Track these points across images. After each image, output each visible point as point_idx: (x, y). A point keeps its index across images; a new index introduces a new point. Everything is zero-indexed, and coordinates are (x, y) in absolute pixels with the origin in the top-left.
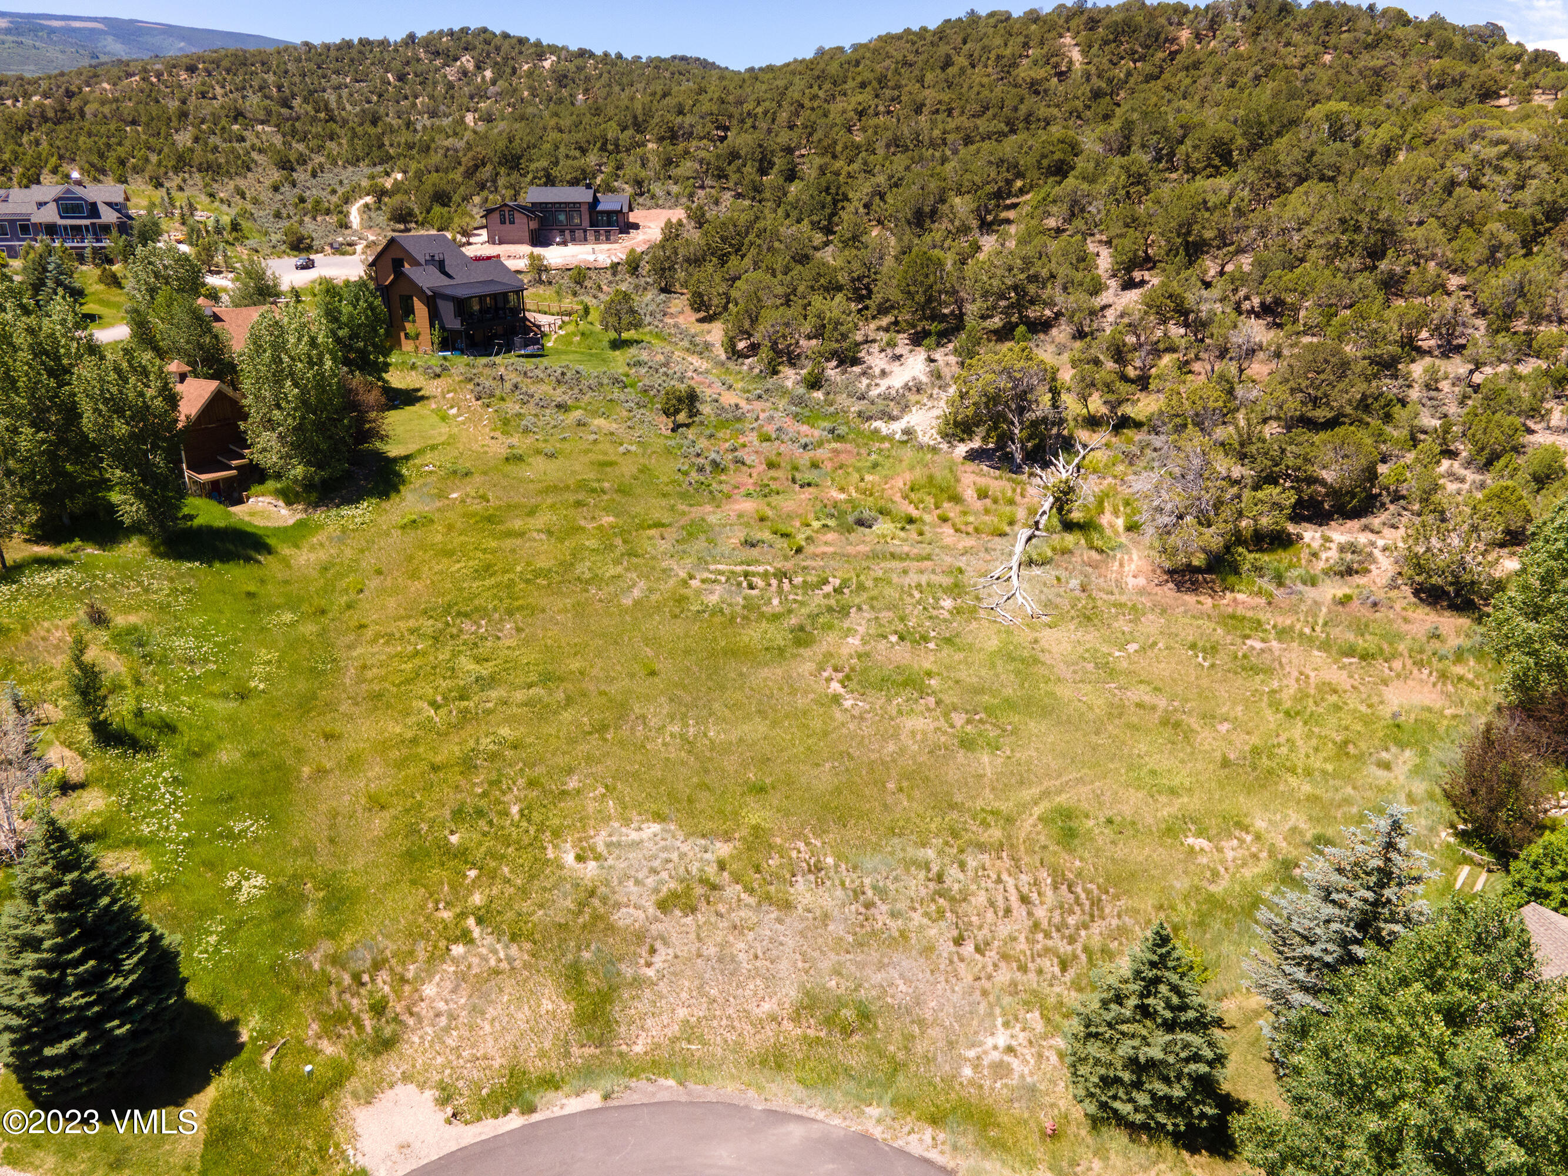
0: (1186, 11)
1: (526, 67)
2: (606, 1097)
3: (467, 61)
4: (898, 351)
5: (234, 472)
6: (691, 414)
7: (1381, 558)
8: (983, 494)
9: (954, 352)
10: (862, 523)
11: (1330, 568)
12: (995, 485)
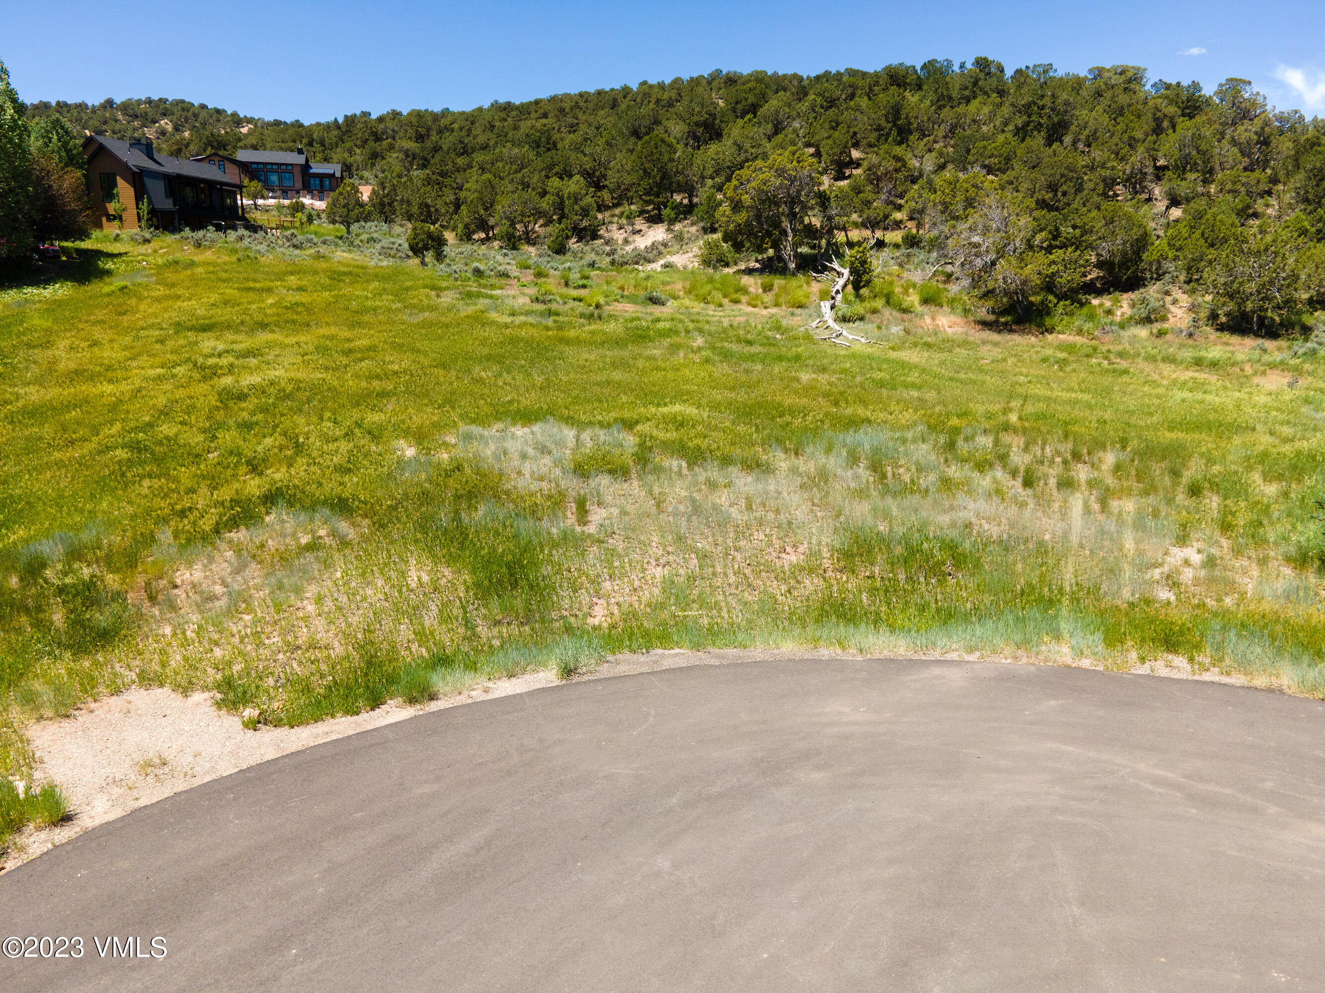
2: (568, 671)
3: (165, 124)
4: (638, 227)
6: (440, 257)
7: (1173, 309)
8: (767, 288)
9: (692, 224)
10: (654, 301)
11: (1131, 318)
12: (778, 282)
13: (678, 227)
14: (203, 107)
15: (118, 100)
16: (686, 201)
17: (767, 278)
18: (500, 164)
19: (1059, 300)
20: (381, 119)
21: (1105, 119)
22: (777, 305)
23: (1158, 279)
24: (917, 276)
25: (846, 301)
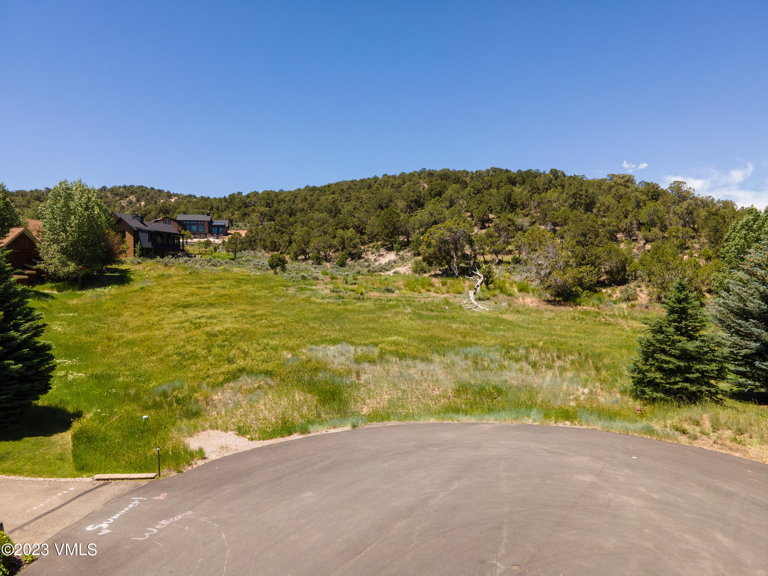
0: (468, 173)
1: (162, 201)
2: (354, 426)
3: (133, 198)
4: (381, 253)
6: (284, 269)
7: (640, 294)
8: (444, 284)
9: (409, 252)
10: (389, 291)
11: (620, 298)
12: (449, 281)
13: (401, 253)
14: (152, 189)
15: (109, 187)
16: (406, 240)
17: (444, 279)
18: (312, 222)
19: (584, 290)
20: (248, 196)
21: (613, 201)
22: (448, 292)
23: (635, 280)
24: (517, 278)
25: (482, 290)
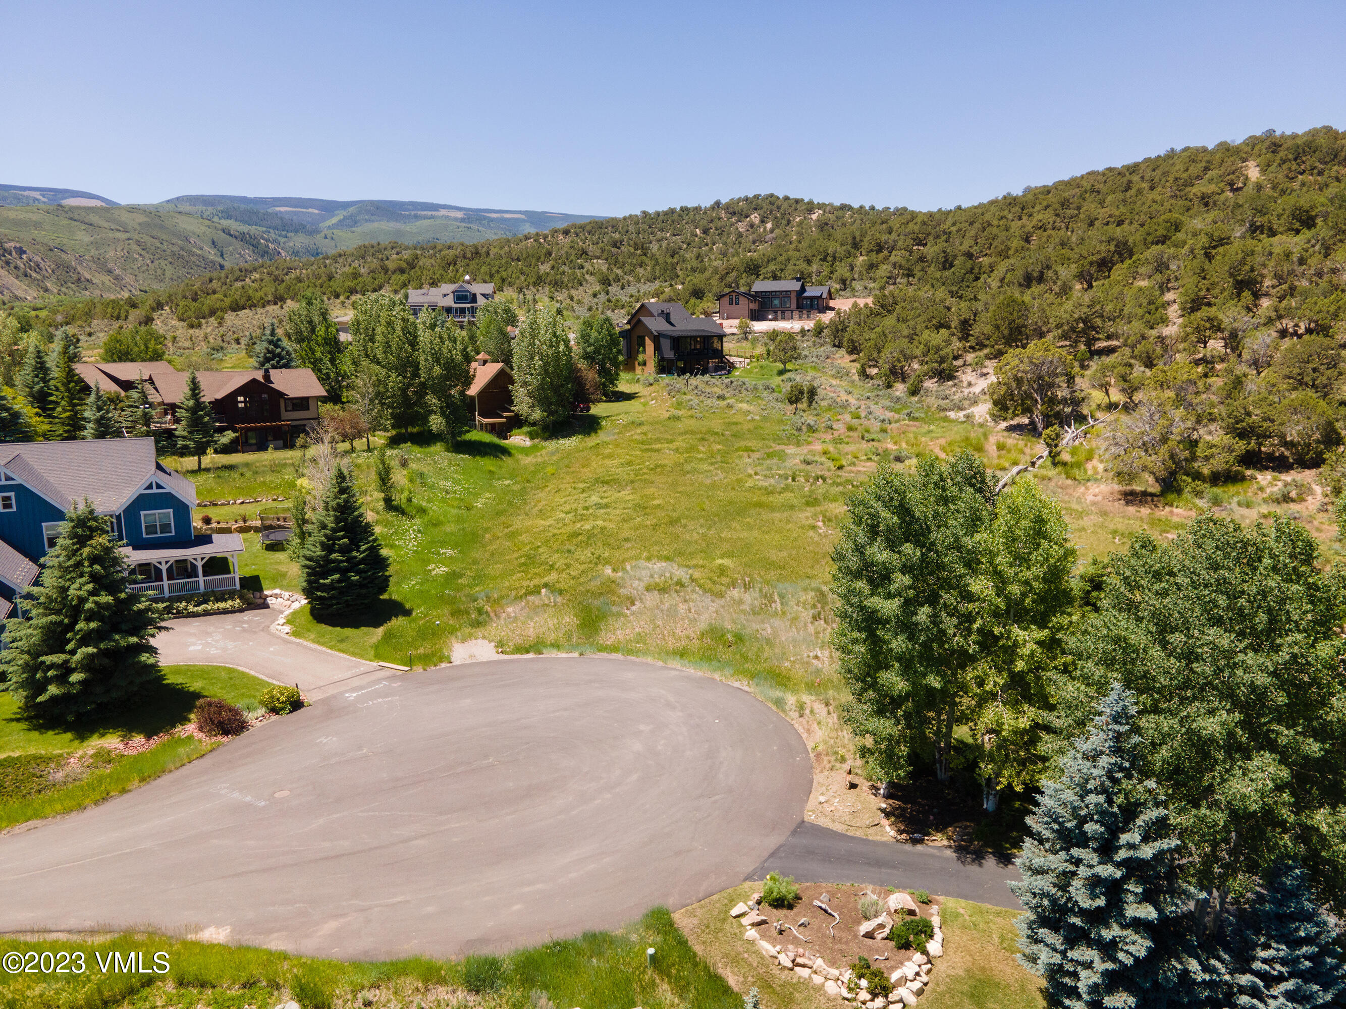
1: (798, 219)
2: (581, 654)
3: (755, 218)
4: (986, 370)
5: (504, 420)
6: (812, 403)
10: (897, 459)
19: (1194, 479)
25: (1041, 466)
